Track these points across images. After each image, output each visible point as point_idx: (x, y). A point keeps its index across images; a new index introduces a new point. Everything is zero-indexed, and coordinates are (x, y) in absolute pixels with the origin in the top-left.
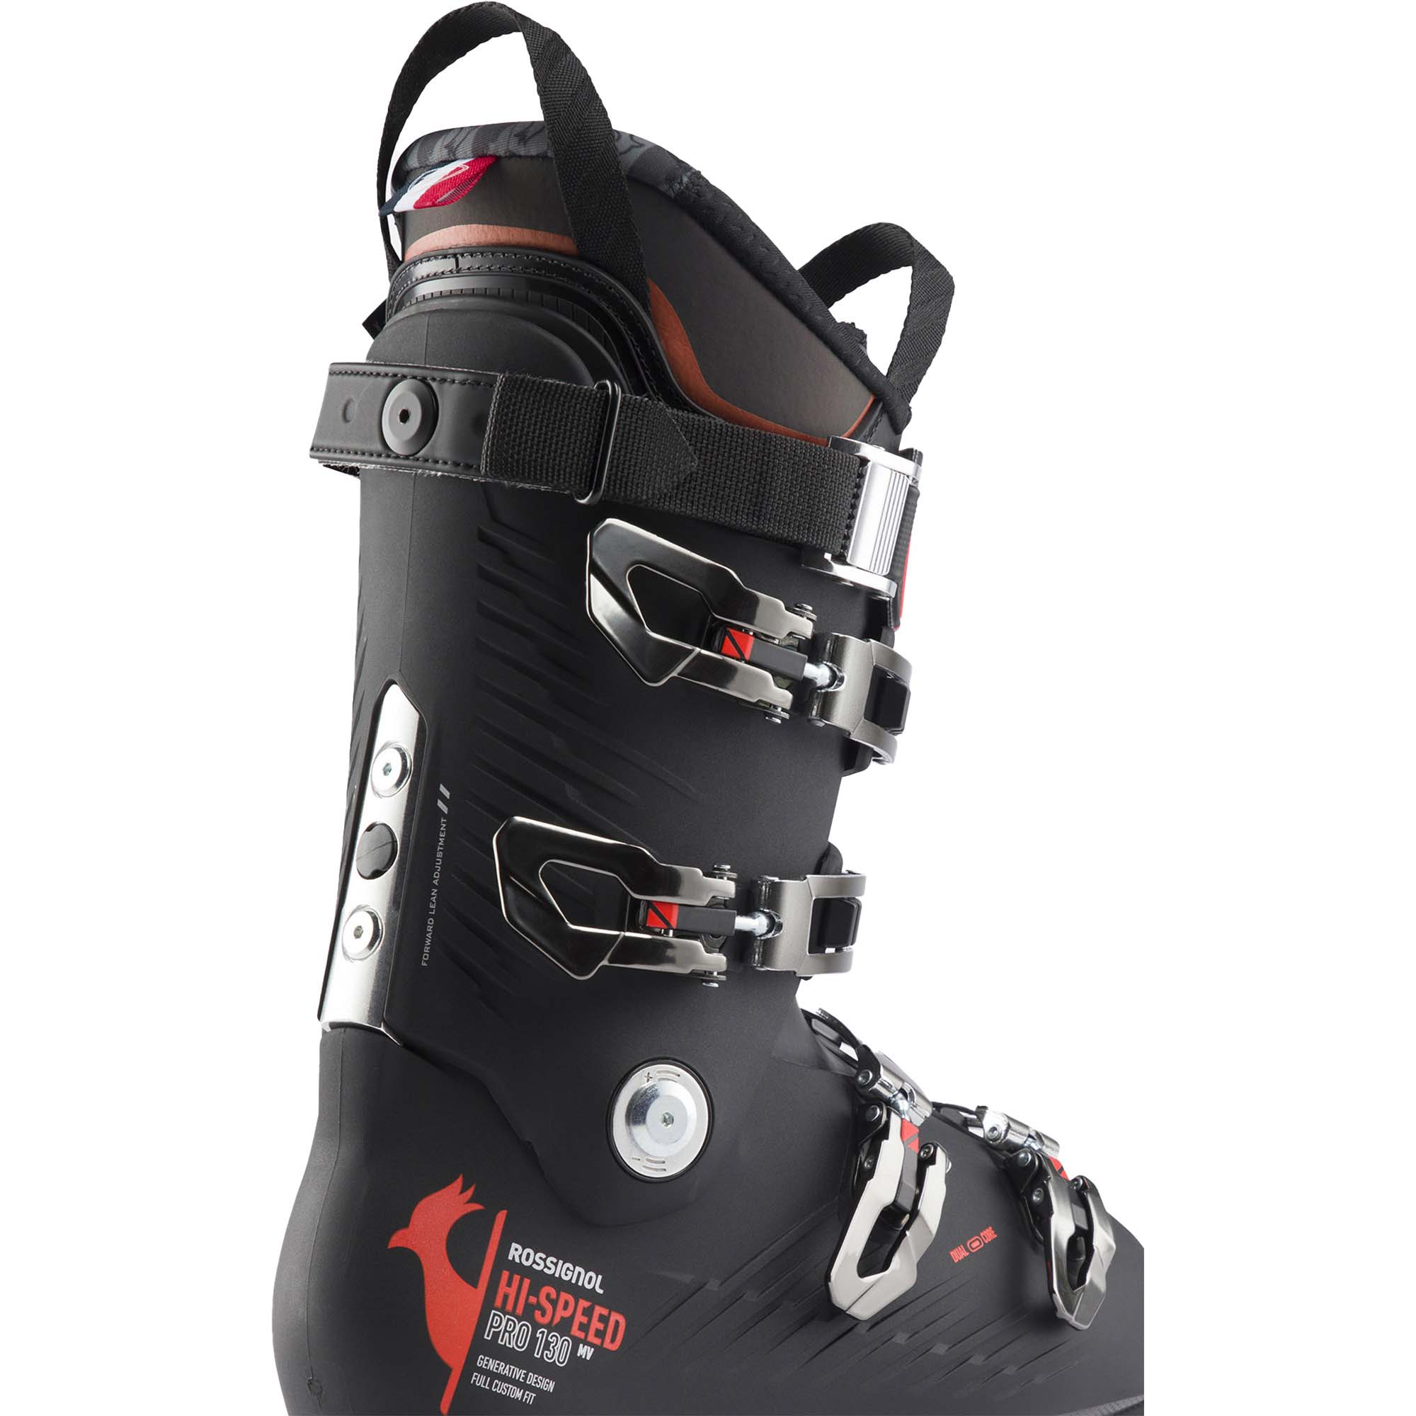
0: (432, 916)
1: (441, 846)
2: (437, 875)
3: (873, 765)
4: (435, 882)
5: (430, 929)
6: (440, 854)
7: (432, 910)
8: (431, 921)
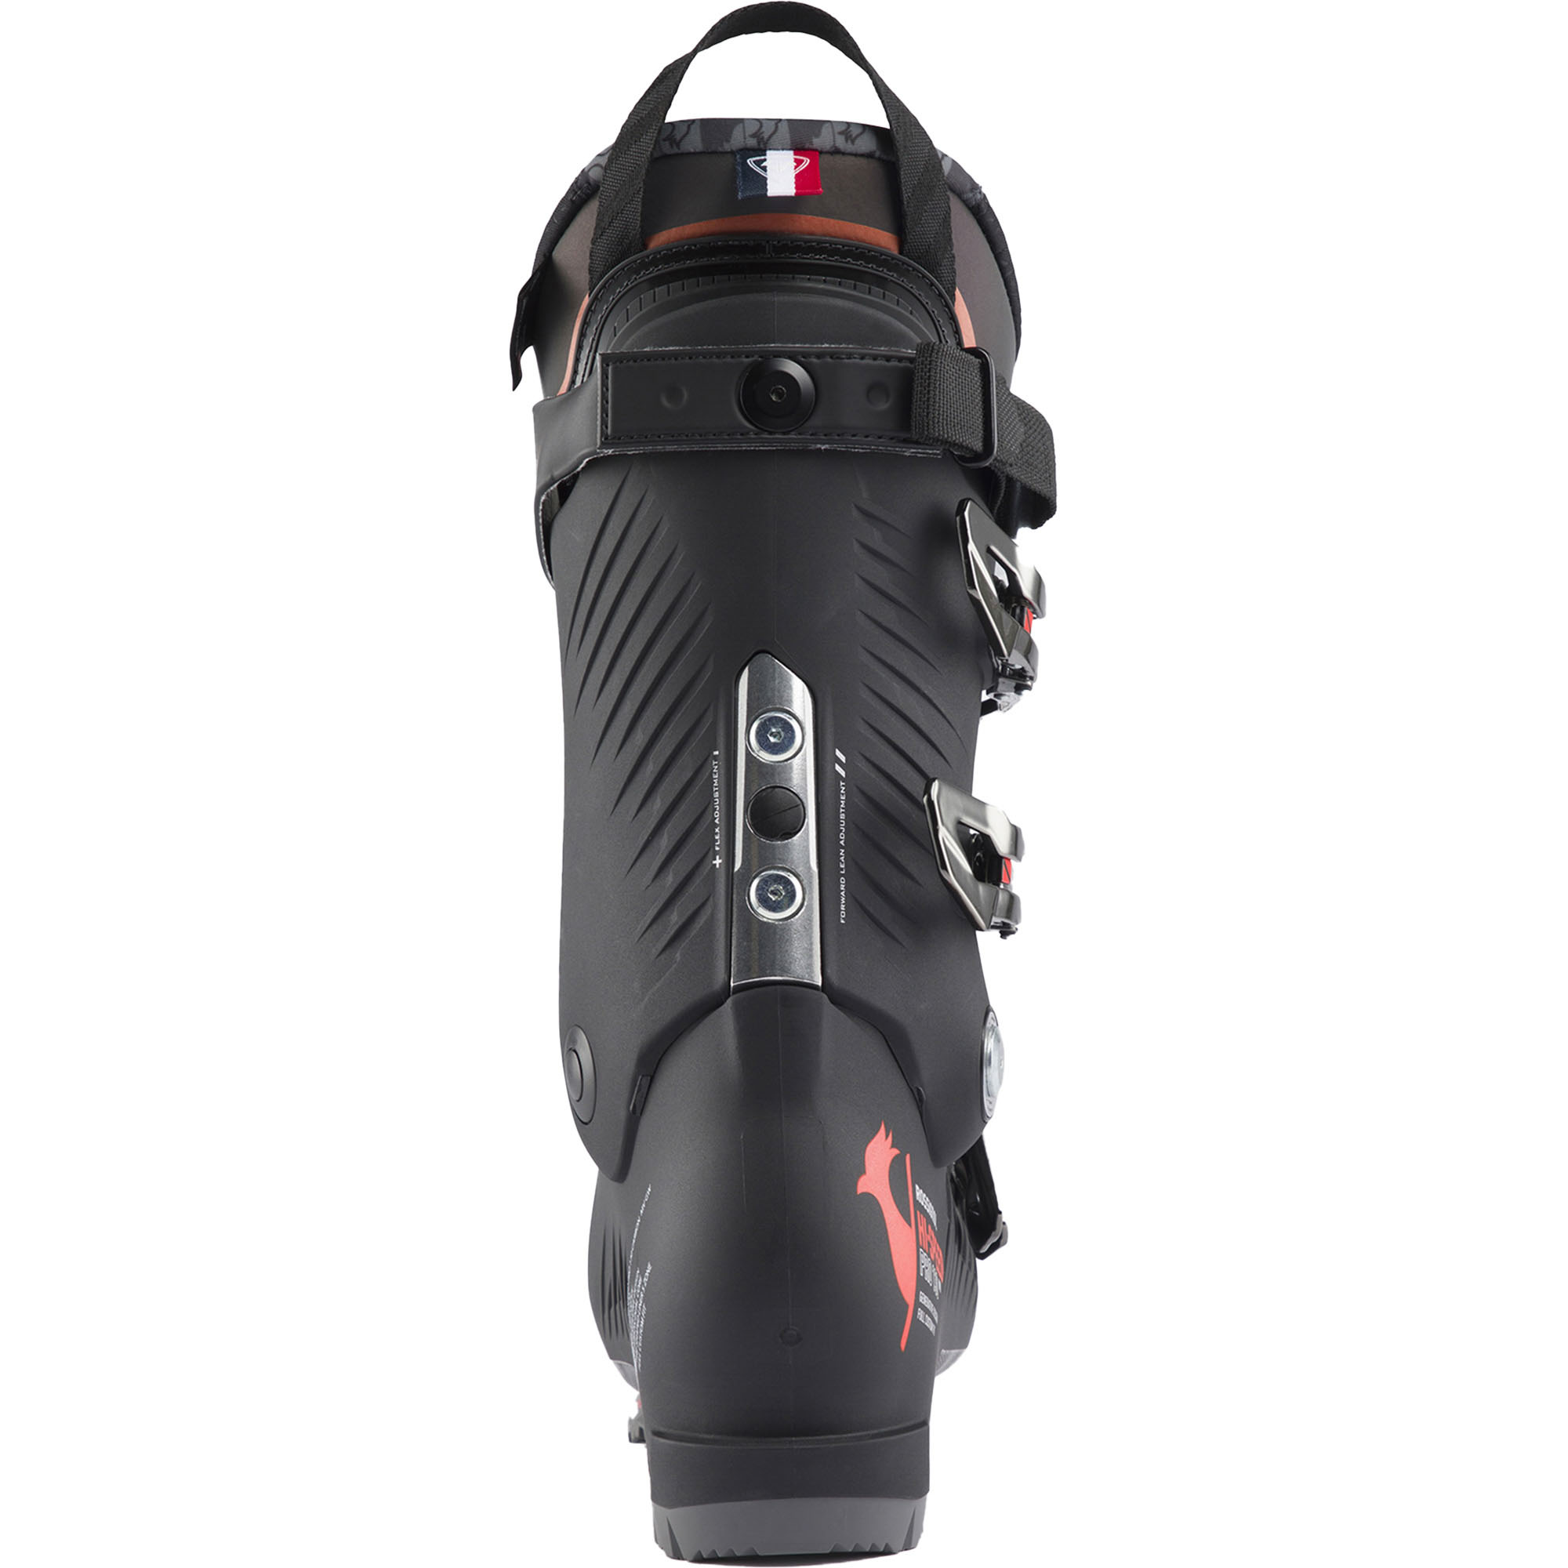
0: (843, 875)
1: (843, 808)
2: (842, 836)
3: (999, 710)
4: (842, 842)
5: (842, 887)
6: (842, 816)
7: (842, 869)
8: (843, 880)
